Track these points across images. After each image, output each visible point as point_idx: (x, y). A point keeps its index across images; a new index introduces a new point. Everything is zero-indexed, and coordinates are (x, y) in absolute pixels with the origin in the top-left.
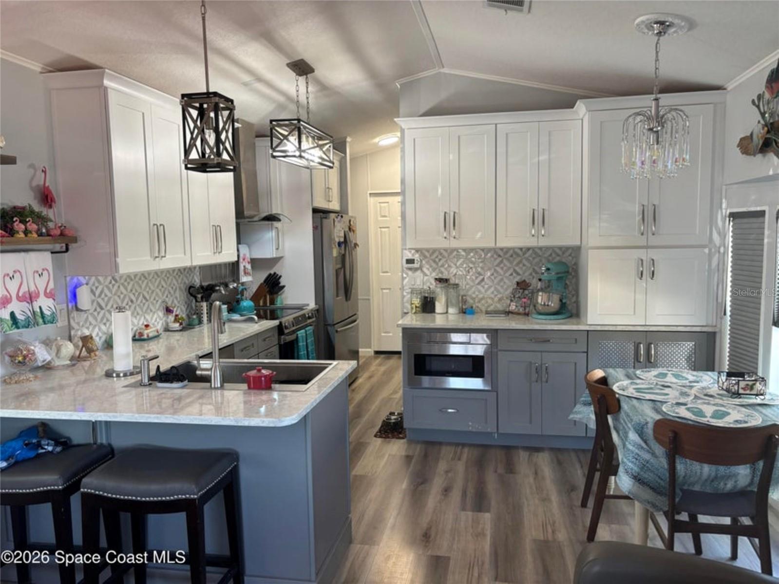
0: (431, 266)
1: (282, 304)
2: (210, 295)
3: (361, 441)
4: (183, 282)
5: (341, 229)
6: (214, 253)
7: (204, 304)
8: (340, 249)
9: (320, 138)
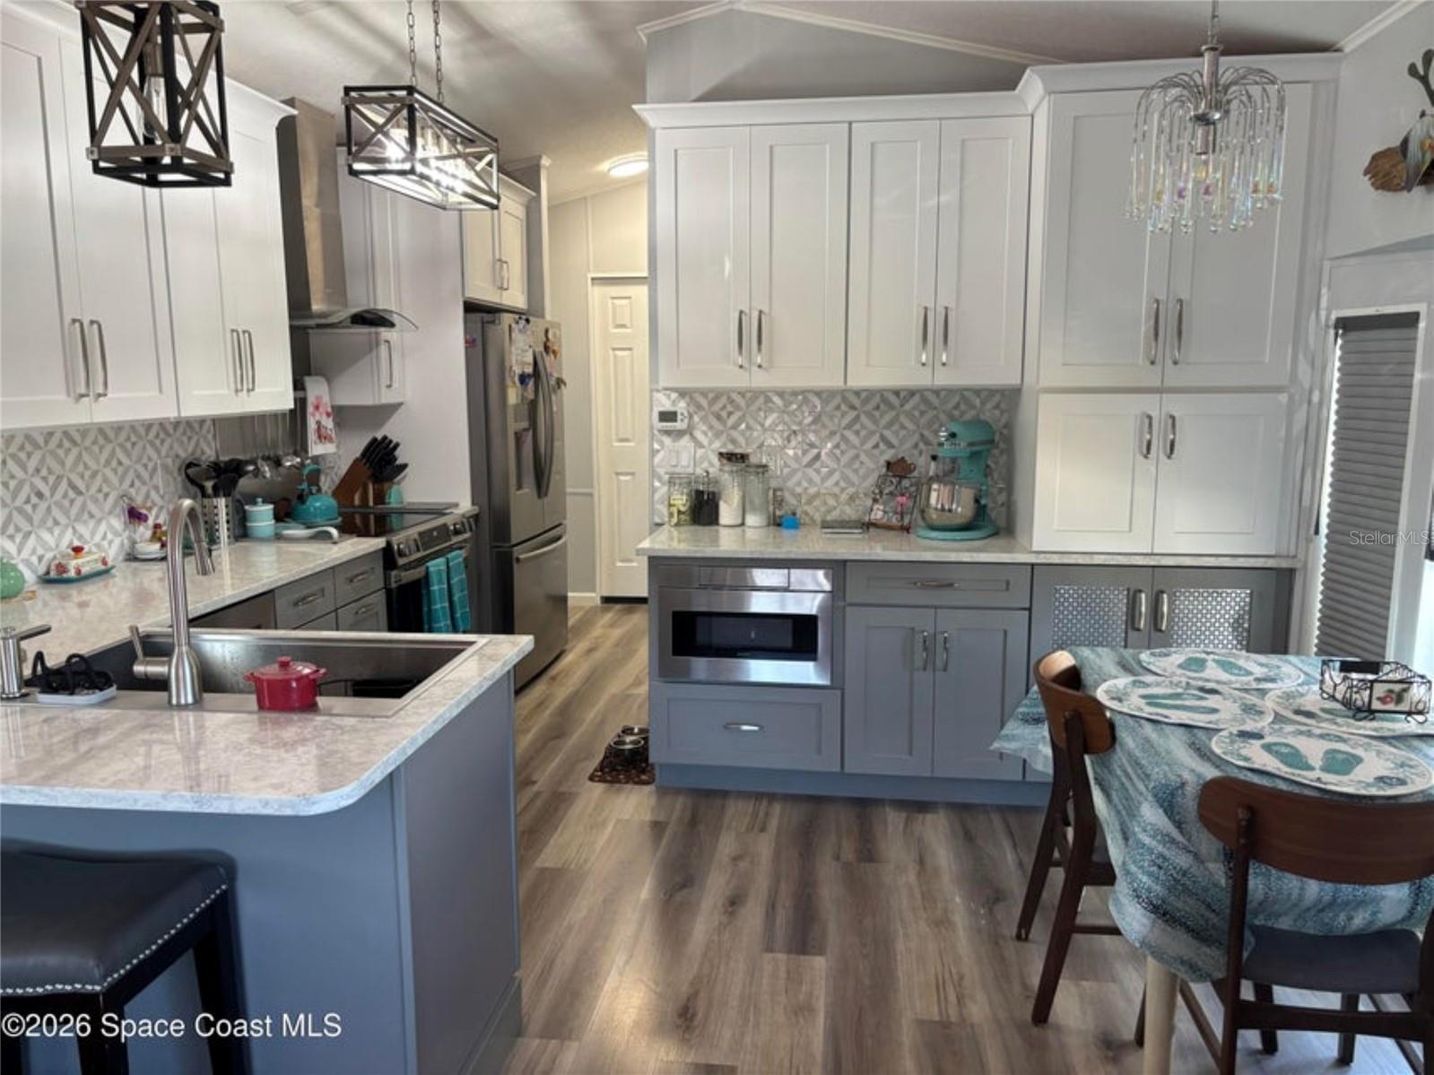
0: (711, 427)
1: (402, 502)
2: (234, 483)
3: (562, 789)
4: (172, 453)
5: (527, 347)
6: (237, 391)
7: (221, 503)
8: (525, 389)
9: (470, 141)
